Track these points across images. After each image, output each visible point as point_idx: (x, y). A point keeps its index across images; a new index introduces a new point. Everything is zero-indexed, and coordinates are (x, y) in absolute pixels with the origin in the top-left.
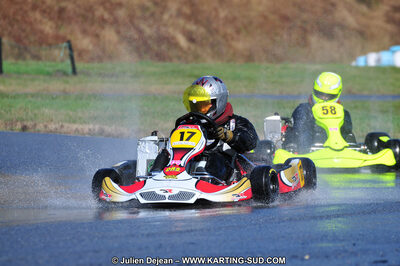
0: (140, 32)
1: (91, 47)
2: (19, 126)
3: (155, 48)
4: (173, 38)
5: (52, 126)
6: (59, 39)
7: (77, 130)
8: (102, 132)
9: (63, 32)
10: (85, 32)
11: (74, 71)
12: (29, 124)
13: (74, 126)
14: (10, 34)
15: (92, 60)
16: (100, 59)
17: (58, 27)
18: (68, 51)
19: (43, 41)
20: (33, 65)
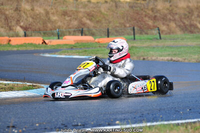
0: (184, 23)
1: (166, 29)
2: (142, 58)
3: (189, 29)
4: (196, 25)
5: (154, 58)
6: (155, 27)
7: (162, 59)
8: (172, 60)
9: (156, 24)
10: (163, 24)
11: (160, 38)
12: (145, 57)
13: (162, 58)
14: (137, 25)
15: (166, 34)
16: (169, 33)
17: (154, 23)
18: (158, 31)
20: (146, 36)
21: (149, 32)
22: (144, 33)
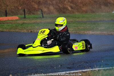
0: (59, 6)
1: (47, 11)
2: (30, 31)
3: (63, 10)
4: (67, 8)
5: (38, 31)
6: (39, 9)
9: (40, 7)
10: (45, 7)
11: (43, 17)
12: (32, 30)
14: (27, 8)
15: (47, 14)
16: (49, 14)
18: (41, 12)
19: (35, 10)
20: (33, 16)
21: (35, 13)
22: (31, 14)
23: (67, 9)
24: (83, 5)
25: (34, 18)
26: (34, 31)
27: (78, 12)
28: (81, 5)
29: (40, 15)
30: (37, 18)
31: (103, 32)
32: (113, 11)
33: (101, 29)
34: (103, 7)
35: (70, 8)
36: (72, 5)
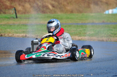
19: (6, 8)
23: (47, 8)
24: (68, 4)
25: (6, 18)
26: (5, 35)
27: (62, 11)
28: (65, 3)
29: (13, 14)
30: (9, 18)
31: (92, 38)
32: (104, 11)
33: (89, 34)
34: (92, 6)
35: (50, 7)
36: (53, 2)
